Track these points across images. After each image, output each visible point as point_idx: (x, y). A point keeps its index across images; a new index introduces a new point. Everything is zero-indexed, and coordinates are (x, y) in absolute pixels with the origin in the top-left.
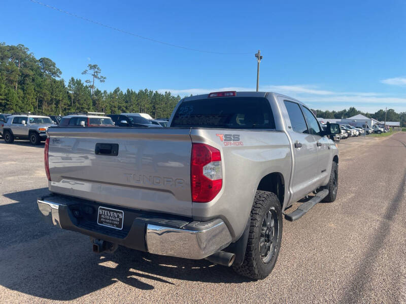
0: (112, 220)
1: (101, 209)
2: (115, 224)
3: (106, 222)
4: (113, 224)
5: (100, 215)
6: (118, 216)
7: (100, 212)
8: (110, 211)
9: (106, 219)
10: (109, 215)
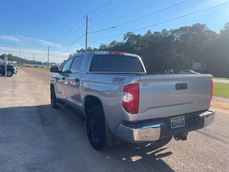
0: (179, 123)
1: (172, 119)
4: (180, 125)
5: (172, 123)
6: (182, 120)
7: (172, 121)
8: (177, 119)
9: (176, 124)
10: (177, 121)
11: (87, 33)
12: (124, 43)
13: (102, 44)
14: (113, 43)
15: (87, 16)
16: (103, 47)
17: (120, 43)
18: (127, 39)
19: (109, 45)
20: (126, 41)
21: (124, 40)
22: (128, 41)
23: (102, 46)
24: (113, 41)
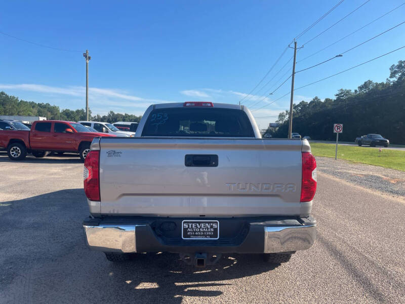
0: (204, 232)
1: (185, 222)
2: (208, 235)
3: (195, 235)
4: (206, 236)
5: (185, 230)
6: (212, 227)
7: (184, 226)
8: (200, 223)
9: (195, 232)
10: (198, 227)
11: (294, 73)
12: (392, 83)
13: (342, 90)
14: (366, 85)
15: (295, 43)
16: (342, 95)
17: (382, 84)
18: (398, 76)
19: (356, 91)
20: (395, 79)
21: (391, 77)
22: (400, 79)
23: (342, 93)
24: (365, 83)
